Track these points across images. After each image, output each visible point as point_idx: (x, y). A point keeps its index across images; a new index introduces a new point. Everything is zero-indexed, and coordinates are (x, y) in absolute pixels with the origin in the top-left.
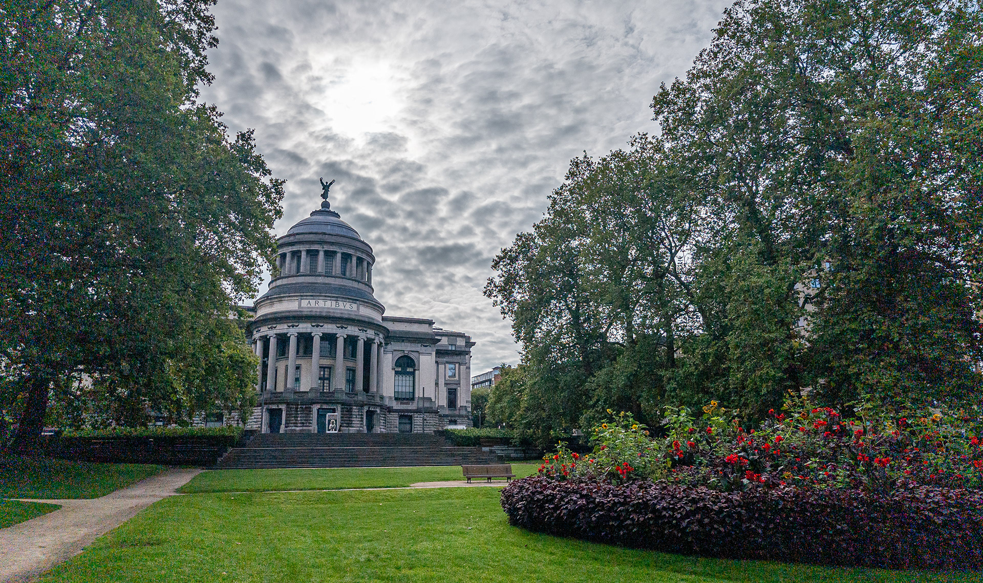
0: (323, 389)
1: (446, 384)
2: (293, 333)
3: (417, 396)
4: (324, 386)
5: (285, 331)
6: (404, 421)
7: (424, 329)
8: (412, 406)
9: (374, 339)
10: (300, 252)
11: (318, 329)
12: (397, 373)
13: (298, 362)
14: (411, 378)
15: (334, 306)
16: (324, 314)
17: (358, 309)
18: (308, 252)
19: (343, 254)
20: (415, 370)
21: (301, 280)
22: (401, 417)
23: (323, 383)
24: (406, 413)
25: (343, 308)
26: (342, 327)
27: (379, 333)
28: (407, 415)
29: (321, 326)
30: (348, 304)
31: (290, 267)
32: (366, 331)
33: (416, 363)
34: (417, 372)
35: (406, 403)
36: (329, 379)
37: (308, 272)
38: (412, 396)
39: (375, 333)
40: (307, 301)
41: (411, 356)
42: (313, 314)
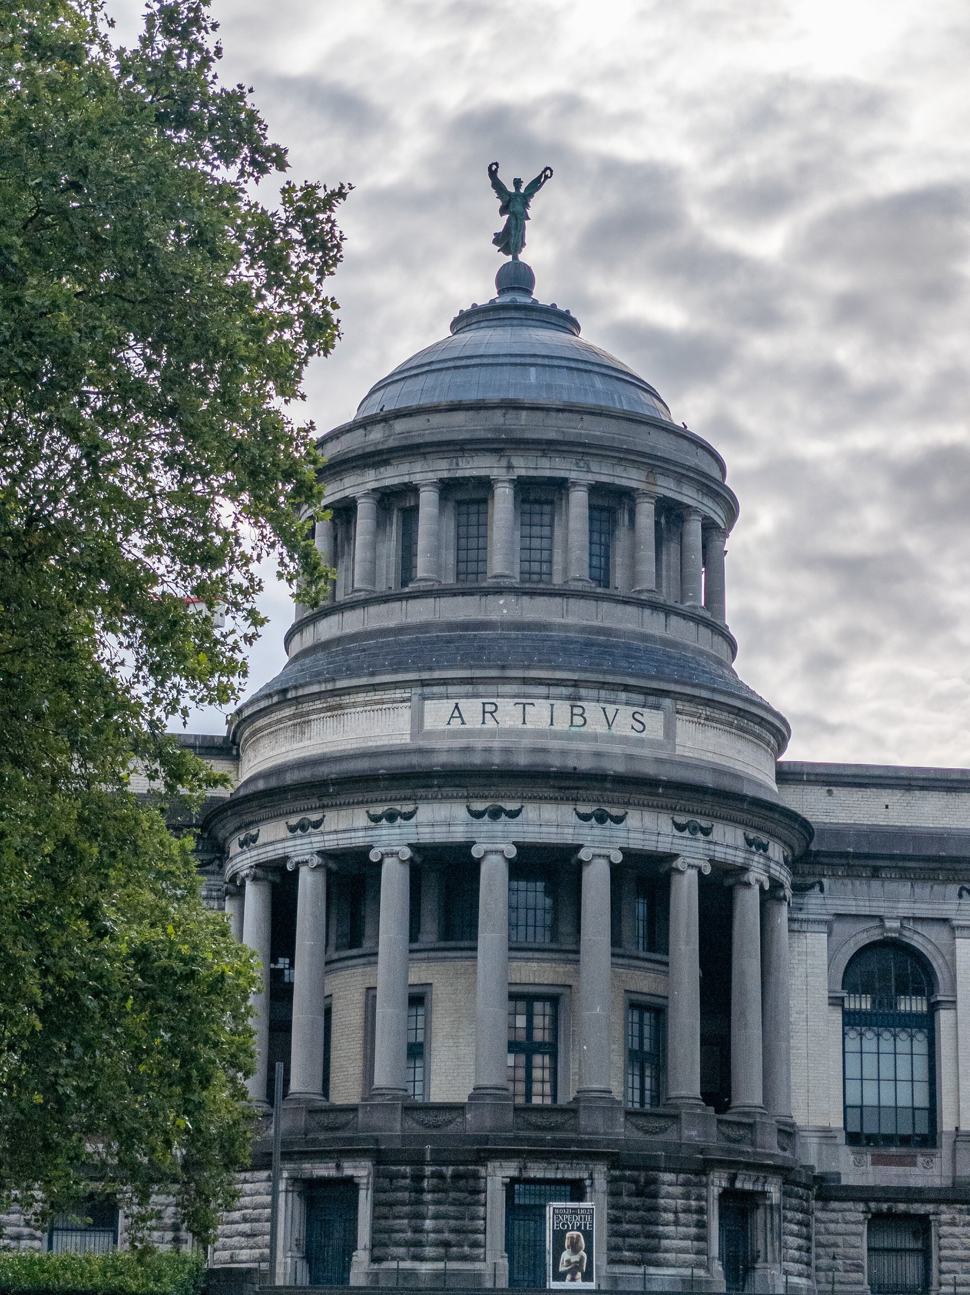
0: (529, 1094)
2: (392, 846)
3: (947, 1124)
4: (529, 1080)
5: (358, 839)
6: (886, 1241)
8: (928, 1173)
9: (744, 869)
10: (412, 489)
11: (498, 827)
12: (851, 1019)
13: (419, 974)
14: (920, 1045)
15: (562, 725)
16: (523, 761)
17: (670, 731)
18: (446, 489)
19: (595, 489)
20: (934, 1007)
21: (418, 613)
22: (877, 1223)
23: (529, 1068)
24: (902, 1207)
25: (602, 729)
26: (601, 818)
27: (764, 839)
28: (907, 1217)
29: (513, 814)
30: (626, 712)
31: (373, 562)
32: (706, 832)
33: (941, 975)
34: (944, 1017)
35: (900, 1161)
36: (551, 1049)
37: (449, 580)
38: (922, 1128)
39: (749, 842)
40: (447, 706)
41: (917, 942)
42: (477, 760)
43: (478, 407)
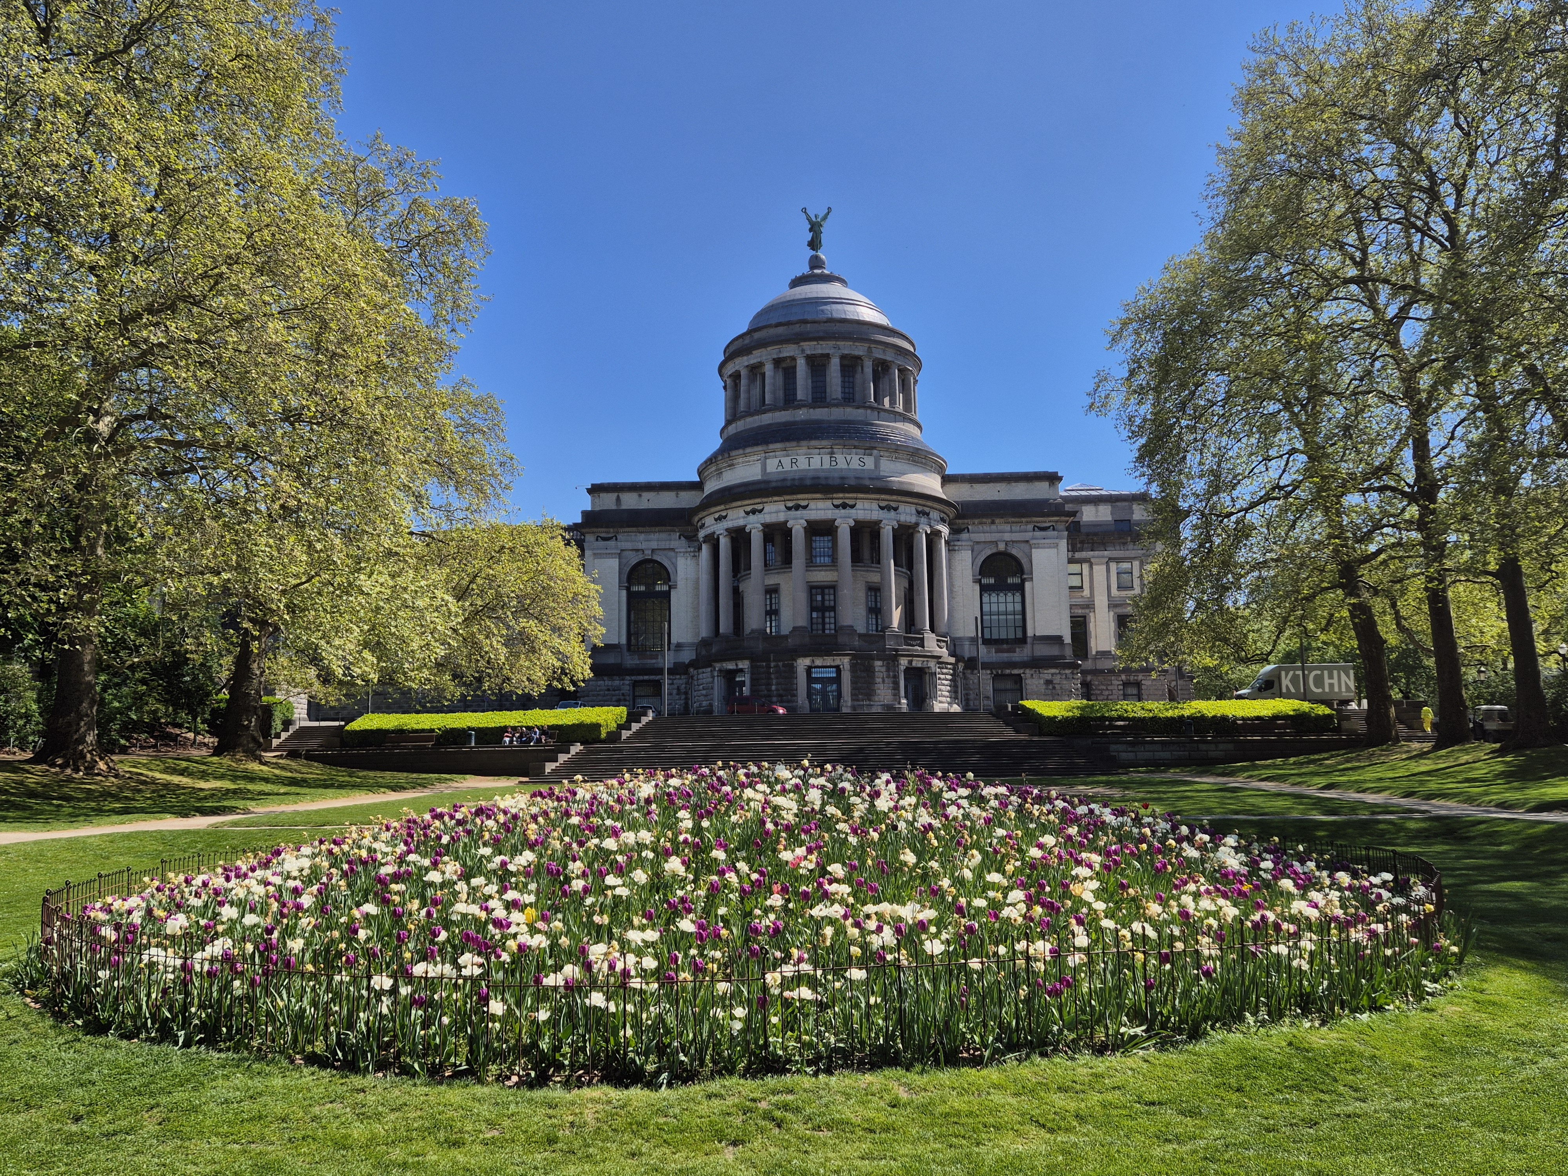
0: (824, 630)
1: (1112, 606)
2: (754, 525)
3: (1030, 633)
4: (824, 623)
5: (741, 522)
6: (1001, 685)
7: (1039, 491)
8: (1022, 654)
9: (917, 524)
10: (761, 365)
11: (799, 513)
12: (984, 589)
13: (771, 580)
14: (1018, 598)
15: (826, 465)
16: (808, 482)
17: (877, 464)
18: (777, 362)
19: (843, 357)
20: (1023, 581)
21: (767, 419)
22: (996, 678)
23: (823, 618)
24: (1008, 671)
25: (845, 466)
26: (844, 506)
27: (927, 510)
28: (1011, 675)
29: (805, 507)
30: (856, 458)
31: (749, 399)
32: (896, 509)
33: (1026, 566)
34: (1027, 585)
35: (1008, 651)
36: (833, 609)
37: (781, 404)
38: (1020, 635)
39: (918, 512)
40: (776, 461)
41: (1014, 552)
42: (789, 484)
43: (788, 323)
